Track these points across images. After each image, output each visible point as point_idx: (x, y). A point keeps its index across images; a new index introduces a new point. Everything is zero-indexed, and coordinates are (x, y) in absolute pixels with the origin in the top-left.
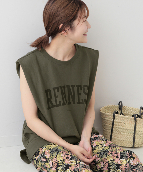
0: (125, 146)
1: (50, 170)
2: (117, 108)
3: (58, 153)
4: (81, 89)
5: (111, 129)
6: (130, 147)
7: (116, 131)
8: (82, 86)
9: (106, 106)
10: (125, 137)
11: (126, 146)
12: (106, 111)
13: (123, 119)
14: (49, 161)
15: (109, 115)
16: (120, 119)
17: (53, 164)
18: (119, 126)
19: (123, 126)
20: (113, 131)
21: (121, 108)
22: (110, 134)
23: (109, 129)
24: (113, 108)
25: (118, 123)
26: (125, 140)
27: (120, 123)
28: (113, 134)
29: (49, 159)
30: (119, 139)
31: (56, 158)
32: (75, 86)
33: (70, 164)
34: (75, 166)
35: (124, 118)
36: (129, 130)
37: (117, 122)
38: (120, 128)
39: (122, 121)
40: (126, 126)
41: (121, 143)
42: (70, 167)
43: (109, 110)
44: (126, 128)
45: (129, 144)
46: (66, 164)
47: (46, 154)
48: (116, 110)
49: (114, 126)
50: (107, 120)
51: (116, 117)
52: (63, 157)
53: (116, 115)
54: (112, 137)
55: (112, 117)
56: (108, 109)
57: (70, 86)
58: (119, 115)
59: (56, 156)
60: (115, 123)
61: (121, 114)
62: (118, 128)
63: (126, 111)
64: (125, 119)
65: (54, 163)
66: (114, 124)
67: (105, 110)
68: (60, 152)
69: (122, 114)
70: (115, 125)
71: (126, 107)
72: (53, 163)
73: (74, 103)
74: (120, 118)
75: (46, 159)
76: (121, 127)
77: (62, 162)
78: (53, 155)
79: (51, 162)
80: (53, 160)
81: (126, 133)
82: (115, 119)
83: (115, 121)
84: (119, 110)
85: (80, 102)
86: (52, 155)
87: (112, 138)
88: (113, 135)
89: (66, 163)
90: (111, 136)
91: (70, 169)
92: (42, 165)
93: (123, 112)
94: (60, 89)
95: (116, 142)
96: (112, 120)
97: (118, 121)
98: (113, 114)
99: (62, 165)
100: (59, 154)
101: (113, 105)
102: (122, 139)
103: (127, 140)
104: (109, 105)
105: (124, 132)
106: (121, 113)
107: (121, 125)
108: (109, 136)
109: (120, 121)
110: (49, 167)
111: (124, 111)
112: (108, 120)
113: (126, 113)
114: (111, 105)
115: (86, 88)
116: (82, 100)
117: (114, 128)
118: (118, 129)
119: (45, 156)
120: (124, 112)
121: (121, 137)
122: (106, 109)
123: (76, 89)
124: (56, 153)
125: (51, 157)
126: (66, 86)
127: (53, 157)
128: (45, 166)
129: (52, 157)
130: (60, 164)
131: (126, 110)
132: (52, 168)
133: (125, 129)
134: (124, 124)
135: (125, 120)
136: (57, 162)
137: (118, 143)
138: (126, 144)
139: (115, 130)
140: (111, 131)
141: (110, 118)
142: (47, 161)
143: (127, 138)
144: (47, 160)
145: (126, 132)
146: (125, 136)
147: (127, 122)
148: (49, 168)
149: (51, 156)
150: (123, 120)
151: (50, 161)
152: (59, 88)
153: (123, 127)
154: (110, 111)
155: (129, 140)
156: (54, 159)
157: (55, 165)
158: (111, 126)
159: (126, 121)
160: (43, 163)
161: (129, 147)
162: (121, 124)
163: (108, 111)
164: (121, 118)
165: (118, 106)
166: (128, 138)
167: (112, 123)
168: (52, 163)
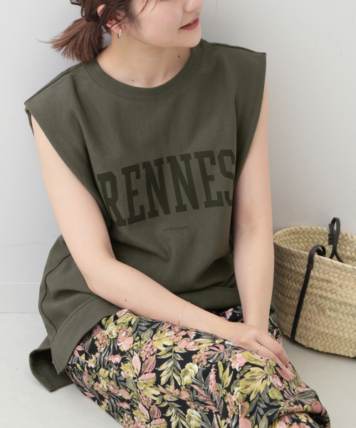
0: (333, 352)
1: (136, 383)
2: (322, 237)
3: (155, 331)
4: (213, 163)
5: (297, 296)
6: (349, 357)
7: (314, 306)
8: (216, 155)
9: (292, 228)
10: (336, 326)
11: (338, 353)
12: (290, 243)
13: (338, 271)
14: (132, 356)
15: (297, 256)
16: (326, 272)
17: (142, 362)
18: (322, 290)
19: (334, 291)
20: (304, 304)
21: (334, 237)
22: (294, 311)
23: (292, 296)
24: (312, 236)
25: (320, 283)
26: (336, 334)
27: (328, 281)
28: (303, 313)
29: (131, 352)
30: (318, 328)
31: (150, 345)
32: (193, 156)
33: (194, 350)
34: (210, 350)
35: (340, 269)
36: (350, 305)
37: (317, 278)
38: (324, 298)
39: (332, 278)
40: (344, 295)
41: (324, 342)
42: (194, 357)
43: (301, 240)
44: (342, 300)
45: (346, 349)
46: (184, 351)
47: (119, 342)
48: (321, 242)
49: (309, 290)
50: (291, 270)
51: (316, 264)
52: (171, 338)
53: (316, 256)
54: (301, 321)
55: (306, 262)
56: (297, 236)
57: (179, 159)
58: (327, 259)
59: (152, 338)
60: (311, 282)
61: (331, 257)
62: (320, 296)
63: (348, 248)
64: (344, 273)
65: (147, 359)
66: (309, 284)
67: (288, 238)
68: (160, 329)
69: (335, 257)
70: (312, 288)
71: (349, 235)
72: (143, 360)
73: (196, 206)
74: (327, 267)
75: (123, 353)
76: (329, 295)
77: (170, 348)
78: (140, 339)
79: (136, 358)
80: (142, 352)
81: (341, 316)
82: (315, 269)
83: (312, 273)
84: (330, 244)
85: (213, 199)
86: (138, 338)
87: (299, 325)
88: (304, 316)
89: (181, 350)
90: (297, 316)
91: (196, 360)
92: (109, 376)
93: (338, 251)
94: (143, 172)
95: (310, 338)
96: (304, 271)
97: (322, 276)
98: (307, 253)
99: (171, 357)
100: (159, 332)
101: (314, 227)
102: (327, 331)
103: (341, 335)
104: (302, 227)
105: (334, 311)
106: (334, 254)
107: (329, 289)
108: (290, 317)
109: (327, 277)
110: (132, 376)
111: (343, 247)
112: (293, 268)
113: (348, 253)
114: (308, 227)
115: (227, 159)
116: (219, 194)
117: (306, 297)
118: (318, 299)
119: (118, 347)
120: (343, 252)
121: (326, 324)
122: (292, 236)
123: (194, 164)
124: (150, 332)
125: (135, 344)
126: (165, 160)
127: (142, 342)
128: (120, 375)
129: (138, 343)
130: (163, 357)
131: (351, 247)
132: (140, 374)
133: (340, 303)
134: (339, 288)
135: (342, 277)
136: (153, 354)
137: (314, 340)
138: (337, 346)
139: (309, 301)
140: (297, 302)
141: (300, 264)
142: (124, 361)
143: (341, 328)
144: (125, 357)
145: (342, 310)
146: (338, 322)
147: (347, 282)
148: (134, 378)
149: (134, 342)
150: (336, 275)
151: (134, 357)
152: (141, 167)
153: (334, 296)
154: (302, 244)
155: (347, 336)
156: (144, 348)
157: (148, 364)
158: (300, 288)
159: (344, 279)
160: (113, 371)
161: (347, 355)
162: (329, 284)
163: (297, 244)
164: (333, 269)
165: (326, 229)
166: (347, 330)
167: (302, 279)
168: (138, 360)
